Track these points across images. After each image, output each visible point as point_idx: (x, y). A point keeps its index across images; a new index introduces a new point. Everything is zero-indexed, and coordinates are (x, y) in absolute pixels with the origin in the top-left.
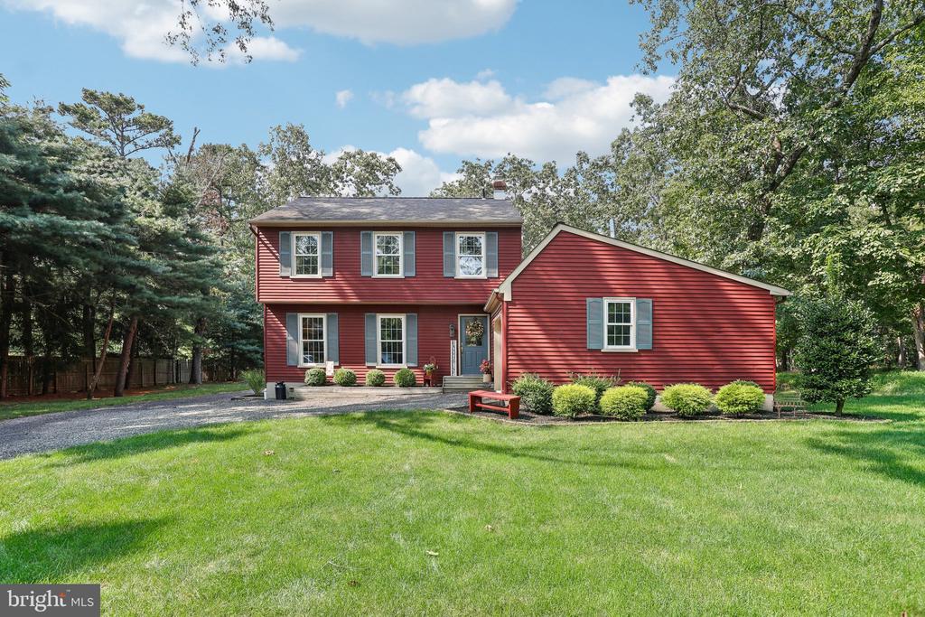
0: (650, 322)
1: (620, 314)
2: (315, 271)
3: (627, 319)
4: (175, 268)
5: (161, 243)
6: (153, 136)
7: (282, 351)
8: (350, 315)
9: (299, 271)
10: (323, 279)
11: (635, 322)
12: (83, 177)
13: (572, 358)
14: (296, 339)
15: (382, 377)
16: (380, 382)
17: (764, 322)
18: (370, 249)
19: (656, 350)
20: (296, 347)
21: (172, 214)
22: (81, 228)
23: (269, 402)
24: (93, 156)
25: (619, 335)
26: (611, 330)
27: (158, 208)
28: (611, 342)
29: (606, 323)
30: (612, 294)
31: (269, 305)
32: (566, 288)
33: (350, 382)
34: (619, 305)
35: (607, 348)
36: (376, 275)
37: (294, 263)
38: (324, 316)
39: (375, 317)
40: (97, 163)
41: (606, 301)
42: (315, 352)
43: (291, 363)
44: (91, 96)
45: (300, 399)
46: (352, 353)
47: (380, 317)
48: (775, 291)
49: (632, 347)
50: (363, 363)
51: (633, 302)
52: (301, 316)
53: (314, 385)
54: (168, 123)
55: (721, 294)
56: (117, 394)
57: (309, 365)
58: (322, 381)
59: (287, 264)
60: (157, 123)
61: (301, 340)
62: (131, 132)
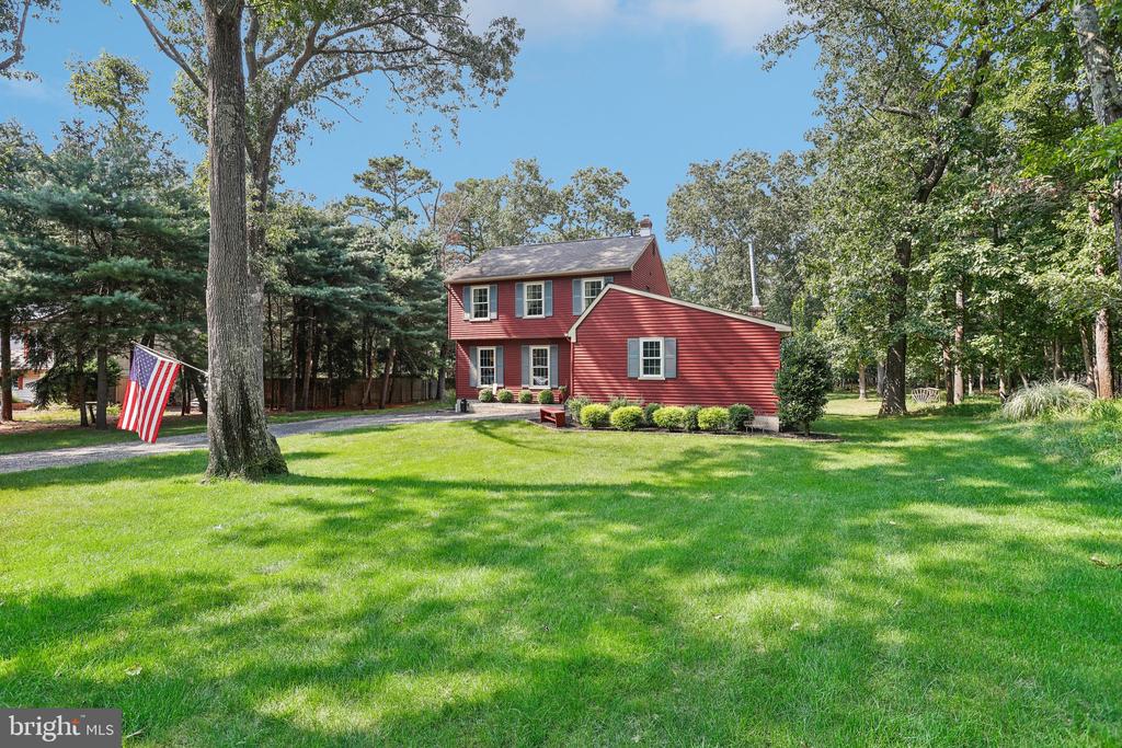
0: (674, 356)
1: (651, 349)
2: (486, 316)
3: (658, 354)
4: (416, 307)
5: (408, 288)
6: (419, 184)
7: (467, 375)
8: (511, 346)
9: (476, 316)
10: (491, 321)
11: (665, 356)
12: (353, 254)
13: (617, 385)
14: (476, 366)
15: (531, 396)
16: (528, 400)
17: (770, 355)
18: (522, 297)
19: (679, 378)
20: (476, 372)
21: (416, 263)
22: (350, 293)
23: (458, 414)
24: (361, 234)
25: (651, 366)
26: (646, 362)
27: (406, 259)
28: (646, 372)
29: (642, 357)
30: (645, 334)
31: (460, 342)
32: (612, 331)
33: (508, 400)
34: (652, 343)
35: (643, 376)
36: (527, 316)
37: (473, 309)
38: (494, 348)
39: (528, 349)
40: (363, 239)
41: (642, 340)
42: (487, 376)
43: (472, 385)
44: (374, 164)
45: (473, 412)
46: (513, 378)
47: (532, 348)
48: (779, 327)
49: (661, 377)
50: (520, 385)
51: (661, 340)
52: (480, 349)
53: (483, 401)
54: (427, 174)
55: (732, 331)
56: (381, 408)
57: (484, 386)
58: (491, 399)
59: (469, 311)
60: (419, 175)
61: (479, 367)
62: (402, 185)
